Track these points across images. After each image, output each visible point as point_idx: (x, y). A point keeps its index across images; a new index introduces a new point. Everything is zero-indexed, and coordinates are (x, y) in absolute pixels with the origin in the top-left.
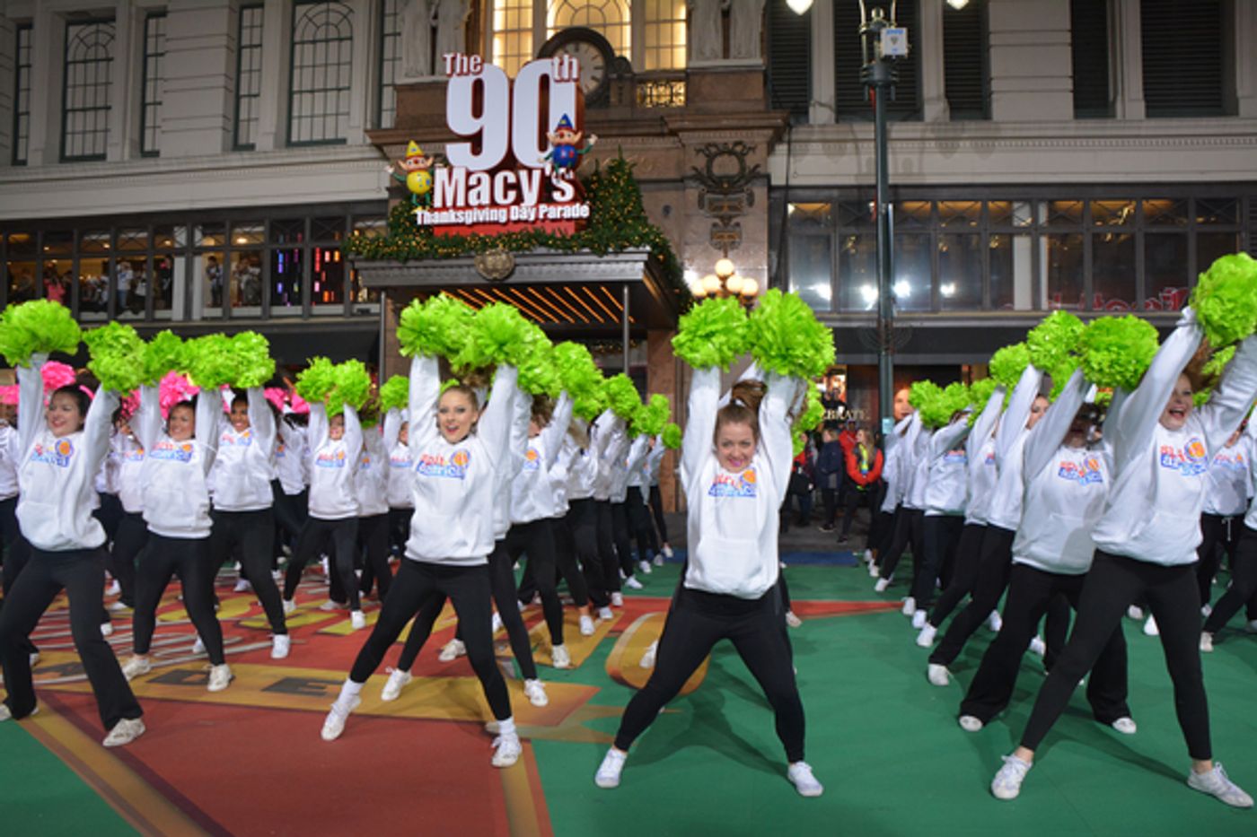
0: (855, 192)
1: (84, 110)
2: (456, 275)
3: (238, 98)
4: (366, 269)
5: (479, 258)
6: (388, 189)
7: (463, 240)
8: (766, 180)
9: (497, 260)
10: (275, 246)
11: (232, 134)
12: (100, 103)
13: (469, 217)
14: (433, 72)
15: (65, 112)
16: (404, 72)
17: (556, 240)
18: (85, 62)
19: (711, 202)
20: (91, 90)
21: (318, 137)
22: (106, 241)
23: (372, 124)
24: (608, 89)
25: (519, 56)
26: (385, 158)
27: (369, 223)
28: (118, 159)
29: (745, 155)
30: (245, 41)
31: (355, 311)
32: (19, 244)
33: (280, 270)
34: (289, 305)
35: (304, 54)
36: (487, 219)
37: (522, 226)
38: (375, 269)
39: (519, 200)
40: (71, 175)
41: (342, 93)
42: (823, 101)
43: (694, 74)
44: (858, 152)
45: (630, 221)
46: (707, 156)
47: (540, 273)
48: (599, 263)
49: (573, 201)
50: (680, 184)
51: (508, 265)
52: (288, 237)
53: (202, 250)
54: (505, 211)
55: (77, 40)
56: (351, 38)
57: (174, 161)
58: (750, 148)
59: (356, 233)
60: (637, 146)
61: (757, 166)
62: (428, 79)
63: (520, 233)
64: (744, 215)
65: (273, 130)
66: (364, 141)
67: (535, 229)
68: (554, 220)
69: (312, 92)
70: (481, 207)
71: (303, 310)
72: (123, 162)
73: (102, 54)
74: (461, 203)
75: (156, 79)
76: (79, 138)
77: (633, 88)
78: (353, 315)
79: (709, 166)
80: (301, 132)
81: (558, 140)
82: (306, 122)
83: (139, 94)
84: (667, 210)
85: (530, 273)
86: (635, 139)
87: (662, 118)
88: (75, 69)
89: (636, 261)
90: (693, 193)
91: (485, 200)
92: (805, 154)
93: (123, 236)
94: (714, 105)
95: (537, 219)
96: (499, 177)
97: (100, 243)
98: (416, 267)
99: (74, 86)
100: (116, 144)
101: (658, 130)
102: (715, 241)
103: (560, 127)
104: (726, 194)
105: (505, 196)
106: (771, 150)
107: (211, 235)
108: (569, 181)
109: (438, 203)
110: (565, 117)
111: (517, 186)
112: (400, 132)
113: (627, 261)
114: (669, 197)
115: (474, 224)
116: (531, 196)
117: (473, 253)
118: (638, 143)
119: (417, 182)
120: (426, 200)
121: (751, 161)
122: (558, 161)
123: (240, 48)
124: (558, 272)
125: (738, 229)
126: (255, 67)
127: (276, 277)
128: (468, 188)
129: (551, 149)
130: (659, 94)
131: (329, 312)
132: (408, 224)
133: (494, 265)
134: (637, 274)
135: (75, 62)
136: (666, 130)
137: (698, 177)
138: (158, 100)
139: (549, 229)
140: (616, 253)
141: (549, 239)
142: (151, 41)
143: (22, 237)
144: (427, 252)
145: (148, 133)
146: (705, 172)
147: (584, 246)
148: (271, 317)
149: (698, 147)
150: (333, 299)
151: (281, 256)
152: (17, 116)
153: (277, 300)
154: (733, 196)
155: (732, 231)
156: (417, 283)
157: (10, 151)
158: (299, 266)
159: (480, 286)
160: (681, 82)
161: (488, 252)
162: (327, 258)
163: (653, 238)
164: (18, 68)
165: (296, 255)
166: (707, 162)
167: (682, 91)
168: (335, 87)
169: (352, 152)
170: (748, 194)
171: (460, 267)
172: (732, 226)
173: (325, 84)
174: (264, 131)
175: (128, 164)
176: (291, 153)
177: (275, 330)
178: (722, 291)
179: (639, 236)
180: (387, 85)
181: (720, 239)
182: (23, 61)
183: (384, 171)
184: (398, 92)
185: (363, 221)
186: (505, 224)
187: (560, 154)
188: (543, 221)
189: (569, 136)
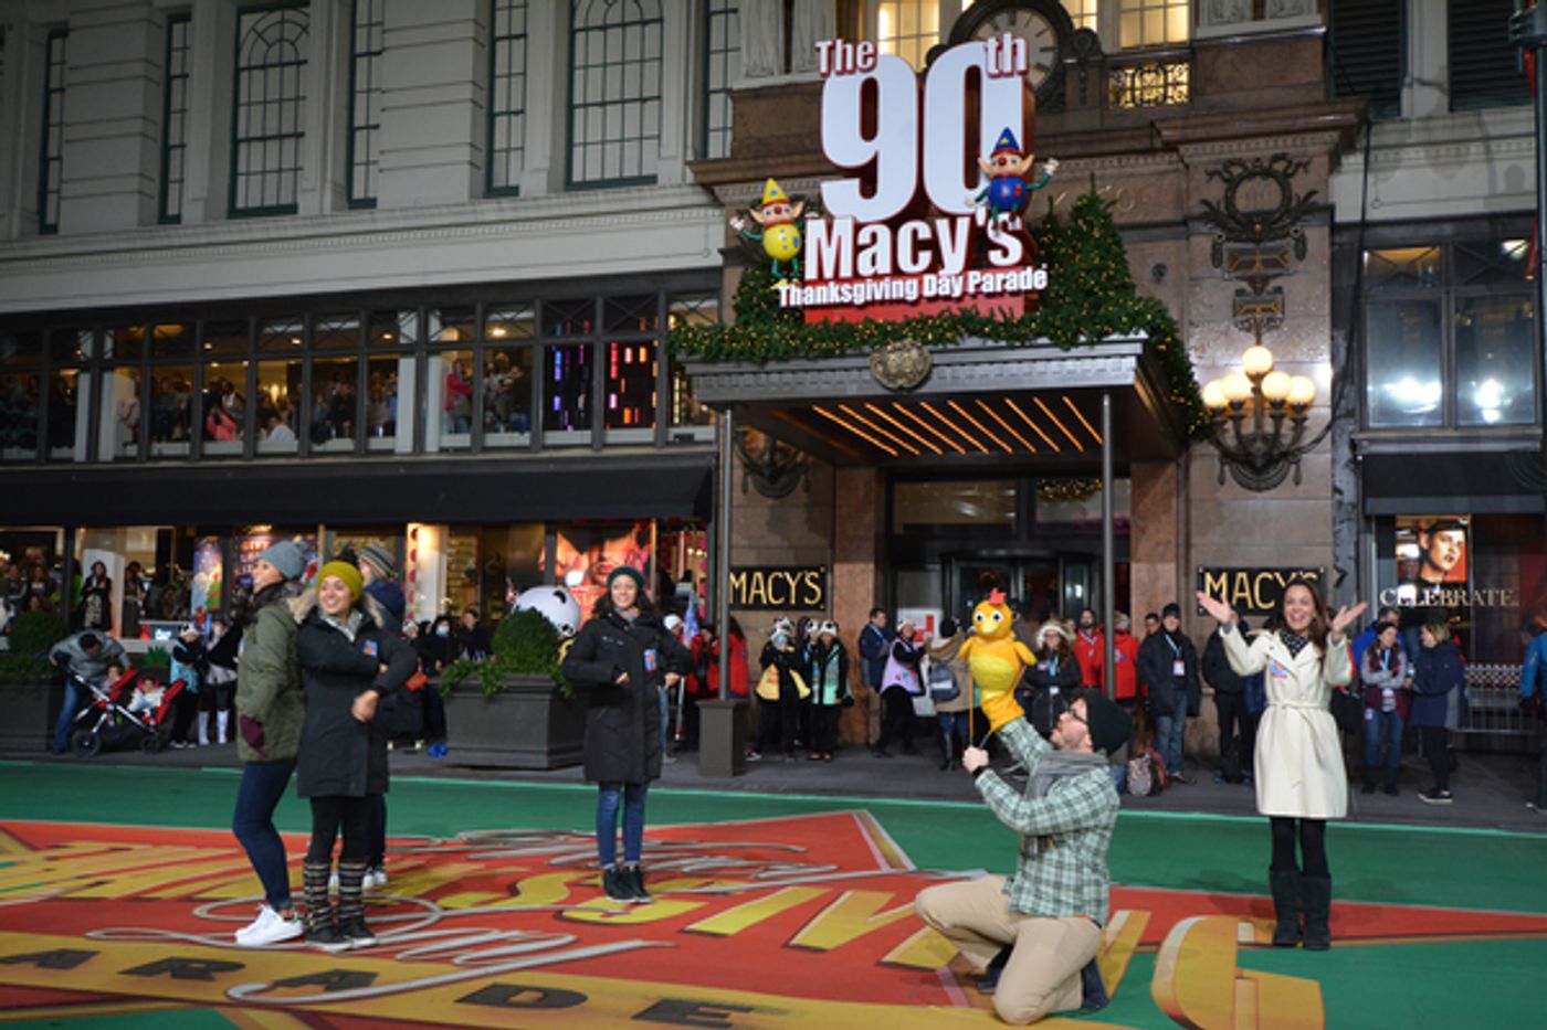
0: (1485, 224)
1: (264, 139)
2: (841, 382)
3: (491, 117)
4: (703, 375)
5: (876, 355)
6: (721, 252)
7: (851, 329)
8: (1327, 215)
9: (903, 358)
10: (550, 341)
11: (483, 172)
12: (287, 129)
13: (860, 294)
14: (788, 70)
15: (236, 143)
16: (744, 70)
17: (996, 325)
18: (264, 67)
20: (273, 109)
21: (612, 173)
22: (296, 335)
23: (695, 152)
24: (1063, 81)
25: (919, 36)
26: (716, 203)
27: (692, 304)
28: (316, 212)
29: (1290, 176)
30: (501, 31)
31: (671, 438)
32: (168, 340)
33: (558, 376)
34: (570, 428)
35: (591, 47)
36: (887, 297)
37: (942, 305)
38: (716, 374)
39: (936, 265)
40: (247, 237)
41: (648, 105)
42: (1428, 75)
43: (1206, 49)
44: (1489, 157)
45: (1111, 293)
46: (1226, 181)
47: (971, 377)
48: (1064, 359)
49: (1022, 264)
50: (1182, 229)
51: (920, 368)
52: (569, 325)
53: (442, 347)
54: (915, 282)
55: (253, 36)
56: (660, 20)
57: (398, 214)
58: (1299, 165)
59: (672, 320)
60: (1109, 172)
61: (1313, 193)
62: (780, 79)
63: (939, 316)
64: (1289, 275)
65: (546, 164)
66: (684, 179)
67: (964, 311)
68: (991, 295)
69: (603, 104)
70: (877, 277)
71: (593, 437)
72: (324, 216)
73: (289, 56)
74: (846, 272)
75: (369, 91)
76: (256, 180)
77: (1104, 78)
78: (668, 444)
79: (1229, 199)
80: (587, 166)
81: (997, 169)
82: (594, 151)
83: (344, 113)
84: (1159, 271)
85: (955, 378)
86: (1107, 160)
87: (1152, 124)
88: (250, 78)
89: (1123, 356)
90: (1202, 243)
91: (884, 266)
92: (1396, 168)
93: (323, 327)
94: (1237, 98)
95: (965, 293)
96: (905, 232)
97: (289, 336)
98: (780, 372)
99: (249, 104)
100: (314, 190)
101: (1145, 144)
102: (1239, 318)
103: (999, 149)
104: (1257, 241)
105: (915, 260)
106: (1335, 164)
107: (454, 324)
108: (1015, 234)
109: (811, 274)
110: (1007, 133)
111: (933, 244)
112: (741, 163)
113: (1108, 357)
114: (1163, 250)
115: (867, 304)
116: (954, 258)
117: (867, 349)
118: (1111, 166)
119: (779, 241)
120: (792, 268)
121: (1300, 185)
122: (995, 202)
123: (493, 40)
124: (998, 375)
125: (1279, 297)
126: (518, 67)
127: (551, 389)
128: (858, 249)
129: (984, 184)
130: (1146, 86)
131: (632, 439)
132: (764, 306)
133: (899, 366)
134: (1126, 377)
136: (1158, 143)
137: (1212, 215)
138: (372, 121)
139: (984, 308)
140: (1091, 343)
141: (985, 326)
142: (361, 34)
143: (172, 329)
144: (796, 349)
145: (359, 172)
146: (1222, 207)
147: (1039, 335)
148: (546, 448)
149: (1211, 168)
150: (636, 419)
151: (558, 355)
152: (166, 149)
153: (553, 422)
154: (1271, 244)
155: (1270, 301)
156: (781, 396)
157: (155, 202)
158: (586, 369)
159: (875, 400)
160: (1181, 63)
161: (889, 348)
162: (628, 359)
163: (1149, 317)
164: (169, 79)
165: (582, 354)
166: (1227, 190)
167: (1184, 78)
168: (637, 96)
169: (666, 196)
170: (1296, 239)
171: (847, 370)
172: (1269, 293)
173: (622, 93)
174: (531, 166)
175: (329, 220)
176: (574, 200)
177: (552, 467)
178: (1253, 400)
179: (1127, 315)
180: (716, 92)
181: (1249, 316)
182: (176, 70)
183: (715, 223)
184: (735, 101)
185: (683, 301)
186: (915, 303)
187: (999, 191)
188: (974, 296)
189: (1014, 162)
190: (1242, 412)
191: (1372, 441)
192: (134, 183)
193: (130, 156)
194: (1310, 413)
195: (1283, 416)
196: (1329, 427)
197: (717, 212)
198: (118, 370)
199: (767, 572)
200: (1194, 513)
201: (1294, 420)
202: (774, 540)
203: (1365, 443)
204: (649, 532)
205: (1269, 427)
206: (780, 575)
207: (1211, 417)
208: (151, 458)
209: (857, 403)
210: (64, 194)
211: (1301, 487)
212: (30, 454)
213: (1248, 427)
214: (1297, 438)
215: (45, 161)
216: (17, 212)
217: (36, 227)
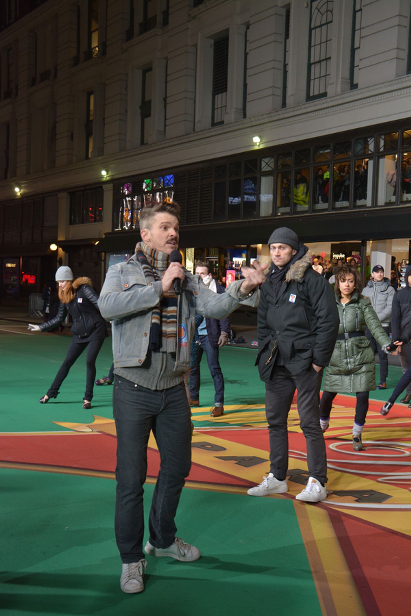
157: (405, 63)
192: (393, 54)
193: (392, 39)
198: (386, 156)
208: (402, 202)
210: (361, 66)
212: (346, 204)
215: (353, 50)
216: (340, 80)
217: (349, 86)
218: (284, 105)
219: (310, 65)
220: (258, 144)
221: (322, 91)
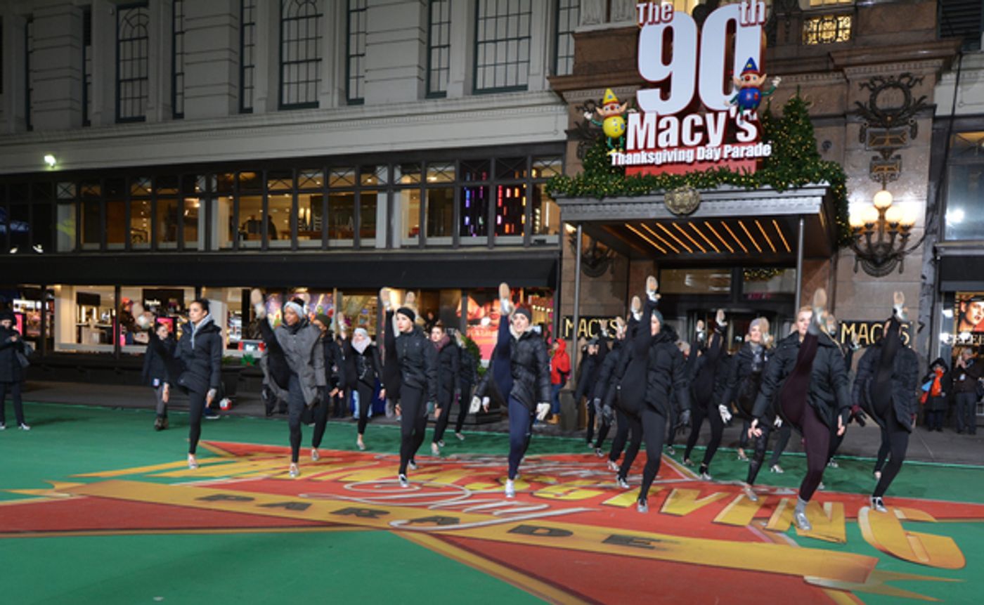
1: (298, 62)
2: (646, 210)
3: (430, 49)
4: (566, 205)
5: (668, 195)
6: (566, 132)
7: (654, 179)
8: (932, 111)
9: (684, 197)
10: (464, 184)
11: (425, 83)
12: (311, 56)
13: (659, 158)
14: (608, 20)
15: (282, 64)
16: (582, 21)
17: (739, 177)
18: (297, 18)
19: (873, 136)
20: (303, 44)
21: (500, 84)
22: (318, 179)
23: (550, 72)
24: (775, 27)
26: (564, 102)
27: (547, 163)
28: (329, 107)
29: (911, 87)
31: (533, 242)
32: (247, 181)
33: (467, 205)
34: (474, 236)
35: (488, 8)
36: (675, 160)
37: (708, 165)
38: (574, 205)
39: (705, 141)
40: (291, 121)
41: (522, 42)
43: (862, 7)
45: (808, 159)
46: (871, 90)
47: (723, 208)
48: (779, 198)
50: (843, 119)
51: (694, 202)
52: (474, 175)
53: (402, 187)
54: (692, 151)
57: (377, 108)
58: (917, 80)
59: (534, 173)
61: (924, 97)
62: (604, 26)
63: (706, 172)
64: (906, 148)
65: (462, 78)
66: (544, 87)
67: (721, 169)
68: (737, 160)
69: (495, 41)
70: (669, 148)
71: (488, 240)
72: (334, 109)
73: (311, 11)
74: (651, 145)
76: (293, 87)
77: (800, 25)
78: (532, 245)
79: (873, 102)
80: (485, 80)
81: (744, 83)
82: (490, 70)
83: (344, 47)
84: (827, 145)
85: (714, 208)
86: (799, 77)
87: (829, 54)
88: (289, 26)
89: (814, 196)
90: (854, 128)
91: (674, 142)
92: (974, 82)
93: (335, 175)
94: (882, 38)
97: (315, 179)
98: (611, 204)
99: (289, 41)
100: (328, 93)
101: (824, 66)
102: (874, 174)
103: (746, 70)
104: (888, 127)
105: (692, 138)
106: (938, 79)
107: (409, 174)
108: (753, 122)
109: (630, 146)
110: (751, 61)
111: (703, 129)
112: (579, 78)
113: (805, 197)
114: (829, 132)
115: (663, 164)
116: (716, 137)
117: (663, 191)
119: (612, 126)
120: (620, 143)
121: (916, 93)
122: (741, 103)
123: (431, 3)
124: (740, 207)
125: (898, 161)
126: (445, 19)
127: (464, 212)
128: (659, 131)
130: (825, 30)
131: (510, 242)
132: (601, 165)
133: (681, 201)
134: (815, 208)
135: (289, 19)
136: (831, 66)
138: (361, 52)
139: (733, 167)
140: (796, 189)
141: (733, 177)
143: (249, 175)
144: (621, 191)
145: (353, 82)
146: (868, 106)
147: (766, 183)
148: (462, 246)
149: (862, 82)
150: (513, 231)
151: (468, 193)
152: (242, 69)
153: (465, 232)
154: (896, 129)
155: (892, 164)
156: (611, 218)
157: (237, 101)
158: (484, 202)
159: (662, 221)
160: (848, 15)
161: (676, 190)
162: (508, 195)
163: (832, 173)
164: (243, 26)
165: (481, 192)
166: (872, 96)
167: (848, 26)
168: (515, 36)
169: (533, 98)
170: (912, 126)
171: (650, 203)
172: (892, 159)
173: (507, 34)
174: (454, 79)
175: (337, 111)
176: (480, 100)
177: (466, 258)
178: (878, 222)
179: (819, 172)
180: (563, 33)
181: (879, 172)
182: (246, 20)
183: (561, 114)
184: (576, 39)
185: (541, 161)
186: (691, 164)
187: (745, 96)
188: (727, 160)
189: (754, 78)
190: (872, 230)
191: (947, 248)
192: (225, 89)
193: (222, 73)
194: (911, 231)
195: (896, 233)
196: (922, 240)
197: (563, 107)
198: (220, 198)
199: (588, 319)
200: (838, 289)
201: (902, 235)
202: (592, 301)
203: (943, 250)
204: (519, 295)
205: (887, 240)
206: (596, 321)
207: (853, 233)
208: (241, 249)
209: (652, 223)
210: (186, 95)
211: (903, 274)
212: (172, 246)
213: (875, 239)
214: (902, 247)
215: (174, 75)
216: (161, 106)
217: (171, 115)
218: (86, 123)
219: (118, 82)
220: (52, 164)
221: (136, 114)
